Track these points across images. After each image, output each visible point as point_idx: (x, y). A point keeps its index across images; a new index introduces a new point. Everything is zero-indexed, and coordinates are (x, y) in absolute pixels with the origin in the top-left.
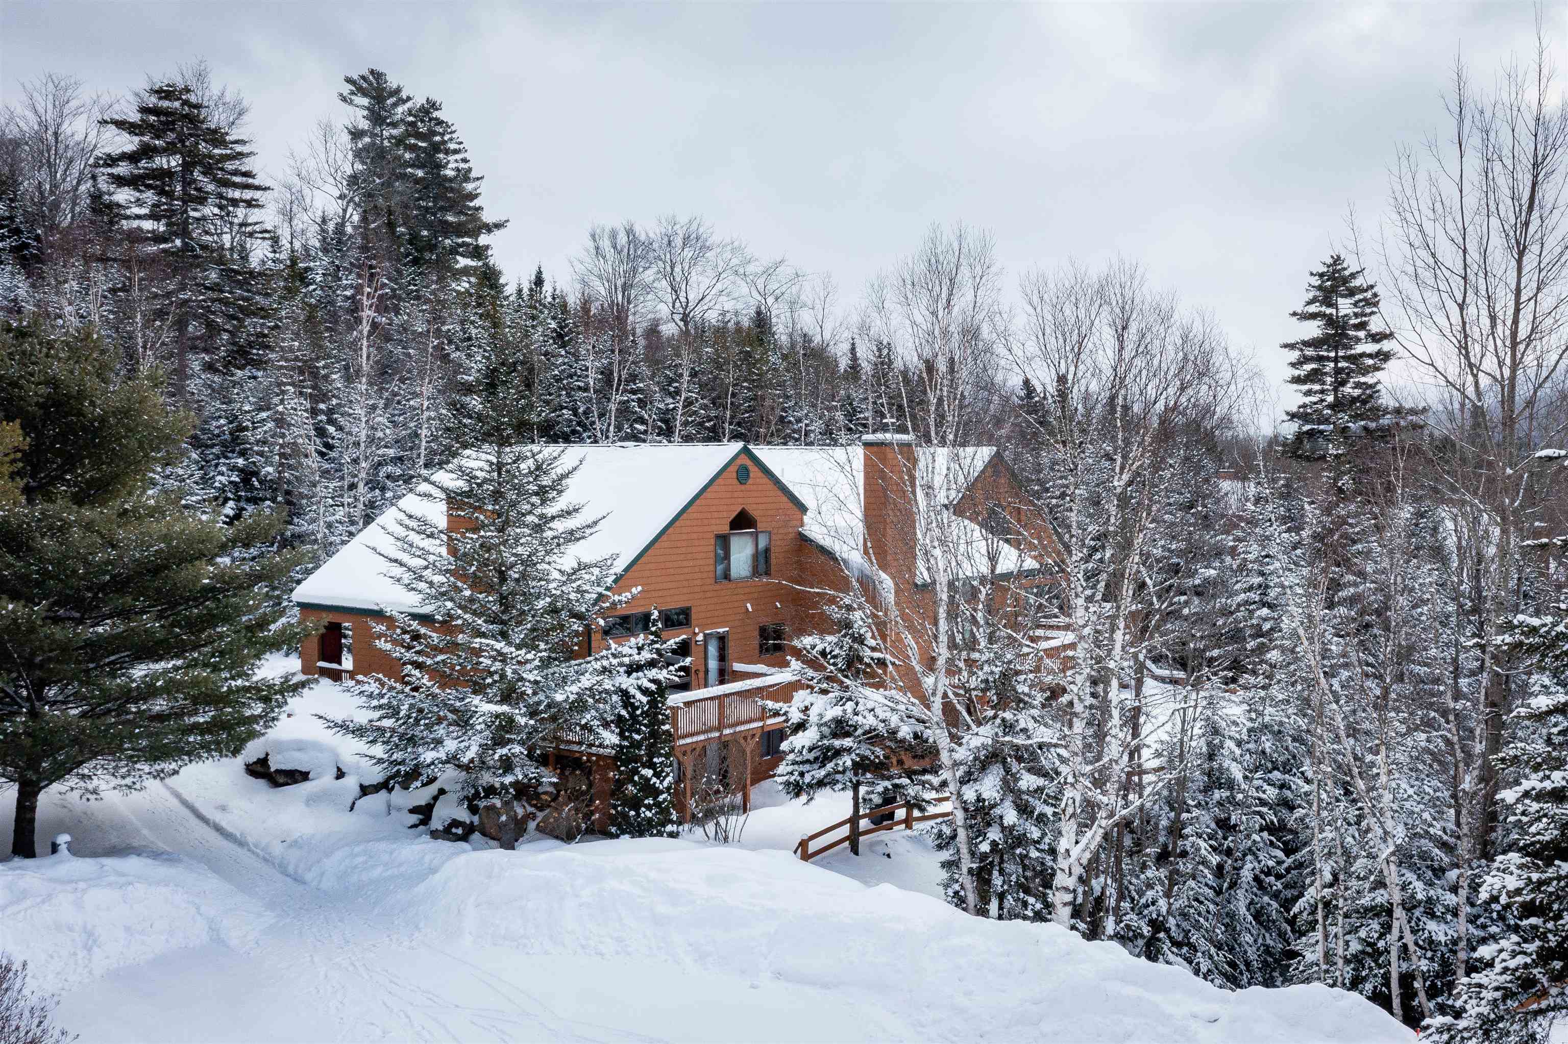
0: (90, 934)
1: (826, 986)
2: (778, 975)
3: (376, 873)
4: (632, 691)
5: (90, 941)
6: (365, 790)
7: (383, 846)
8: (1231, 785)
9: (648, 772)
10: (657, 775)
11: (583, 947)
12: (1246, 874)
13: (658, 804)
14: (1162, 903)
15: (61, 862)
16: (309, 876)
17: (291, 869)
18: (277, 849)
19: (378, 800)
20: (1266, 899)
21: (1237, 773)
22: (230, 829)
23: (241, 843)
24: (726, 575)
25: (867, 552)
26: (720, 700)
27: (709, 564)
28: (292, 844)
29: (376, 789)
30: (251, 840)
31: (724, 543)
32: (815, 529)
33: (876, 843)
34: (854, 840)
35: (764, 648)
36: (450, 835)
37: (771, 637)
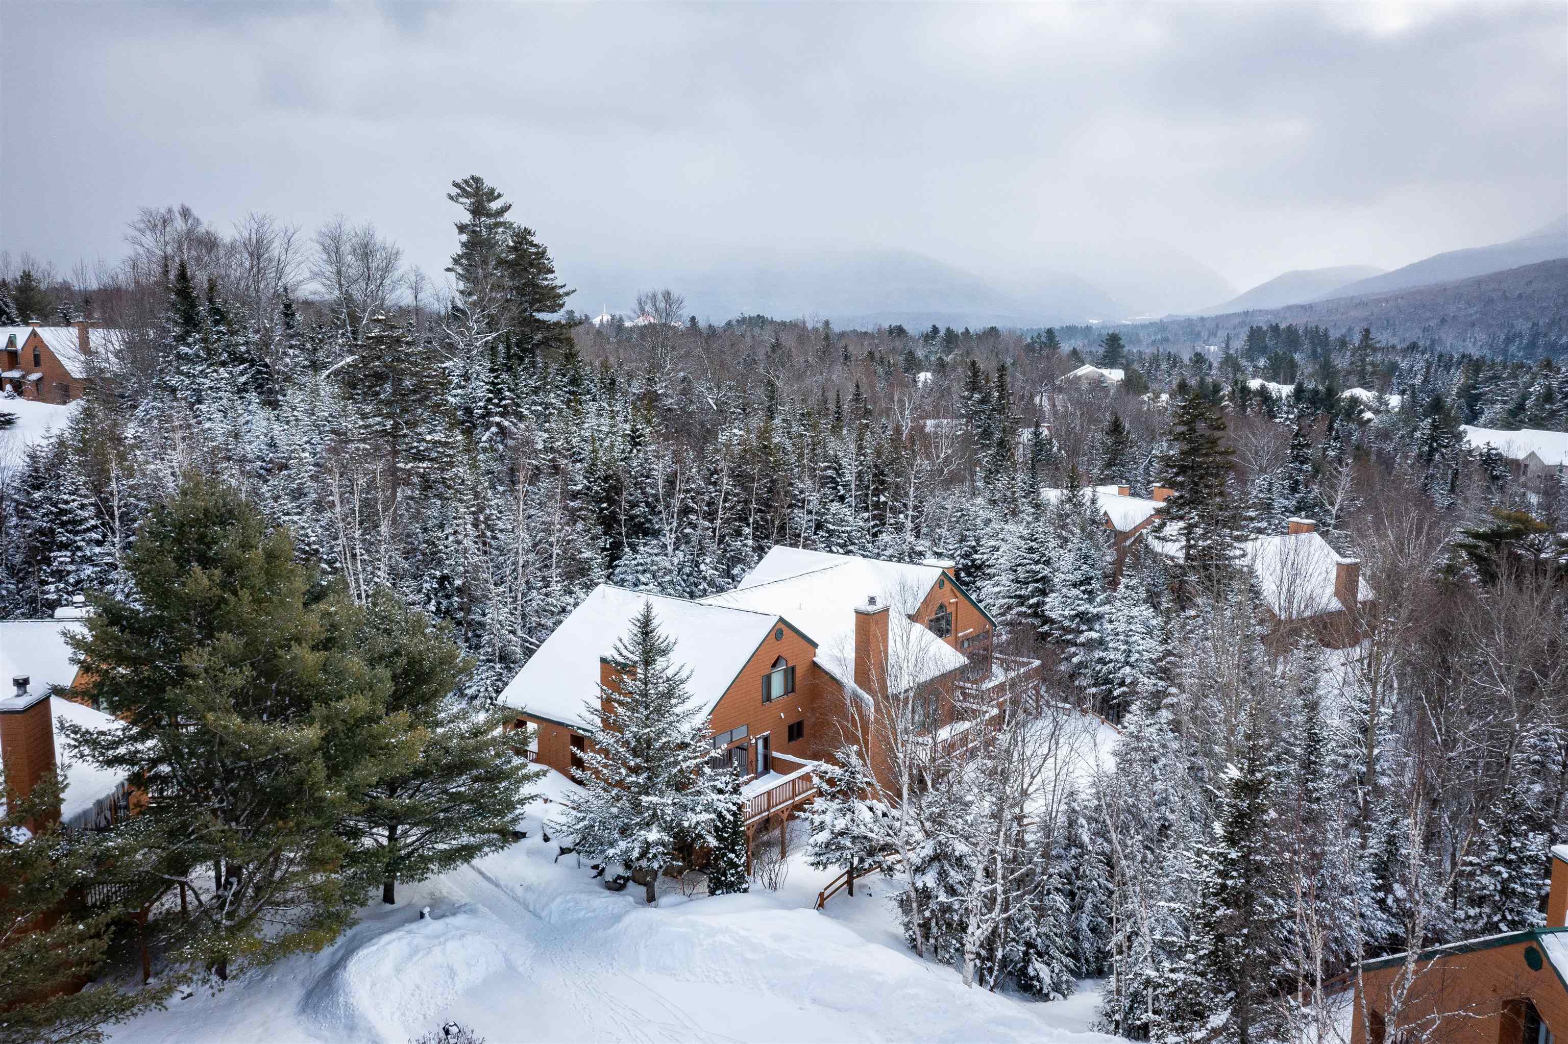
0: (452, 970)
1: (839, 1010)
2: (814, 1001)
3: (581, 914)
4: (725, 813)
5: (452, 972)
6: (563, 851)
7: (583, 896)
8: (1082, 846)
9: (732, 856)
10: (737, 856)
11: (707, 977)
12: (1088, 905)
13: (737, 873)
14: (1033, 931)
15: (426, 925)
16: (543, 914)
17: (531, 908)
18: (520, 892)
19: (572, 858)
20: (1100, 919)
21: (1086, 838)
22: (489, 875)
23: (497, 885)
24: (769, 699)
25: (856, 682)
26: (769, 793)
27: (758, 695)
28: (528, 888)
29: (569, 851)
30: (502, 883)
31: (768, 679)
32: (823, 658)
33: (863, 886)
34: (850, 883)
35: (791, 738)
36: (617, 886)
37: (795, 731)
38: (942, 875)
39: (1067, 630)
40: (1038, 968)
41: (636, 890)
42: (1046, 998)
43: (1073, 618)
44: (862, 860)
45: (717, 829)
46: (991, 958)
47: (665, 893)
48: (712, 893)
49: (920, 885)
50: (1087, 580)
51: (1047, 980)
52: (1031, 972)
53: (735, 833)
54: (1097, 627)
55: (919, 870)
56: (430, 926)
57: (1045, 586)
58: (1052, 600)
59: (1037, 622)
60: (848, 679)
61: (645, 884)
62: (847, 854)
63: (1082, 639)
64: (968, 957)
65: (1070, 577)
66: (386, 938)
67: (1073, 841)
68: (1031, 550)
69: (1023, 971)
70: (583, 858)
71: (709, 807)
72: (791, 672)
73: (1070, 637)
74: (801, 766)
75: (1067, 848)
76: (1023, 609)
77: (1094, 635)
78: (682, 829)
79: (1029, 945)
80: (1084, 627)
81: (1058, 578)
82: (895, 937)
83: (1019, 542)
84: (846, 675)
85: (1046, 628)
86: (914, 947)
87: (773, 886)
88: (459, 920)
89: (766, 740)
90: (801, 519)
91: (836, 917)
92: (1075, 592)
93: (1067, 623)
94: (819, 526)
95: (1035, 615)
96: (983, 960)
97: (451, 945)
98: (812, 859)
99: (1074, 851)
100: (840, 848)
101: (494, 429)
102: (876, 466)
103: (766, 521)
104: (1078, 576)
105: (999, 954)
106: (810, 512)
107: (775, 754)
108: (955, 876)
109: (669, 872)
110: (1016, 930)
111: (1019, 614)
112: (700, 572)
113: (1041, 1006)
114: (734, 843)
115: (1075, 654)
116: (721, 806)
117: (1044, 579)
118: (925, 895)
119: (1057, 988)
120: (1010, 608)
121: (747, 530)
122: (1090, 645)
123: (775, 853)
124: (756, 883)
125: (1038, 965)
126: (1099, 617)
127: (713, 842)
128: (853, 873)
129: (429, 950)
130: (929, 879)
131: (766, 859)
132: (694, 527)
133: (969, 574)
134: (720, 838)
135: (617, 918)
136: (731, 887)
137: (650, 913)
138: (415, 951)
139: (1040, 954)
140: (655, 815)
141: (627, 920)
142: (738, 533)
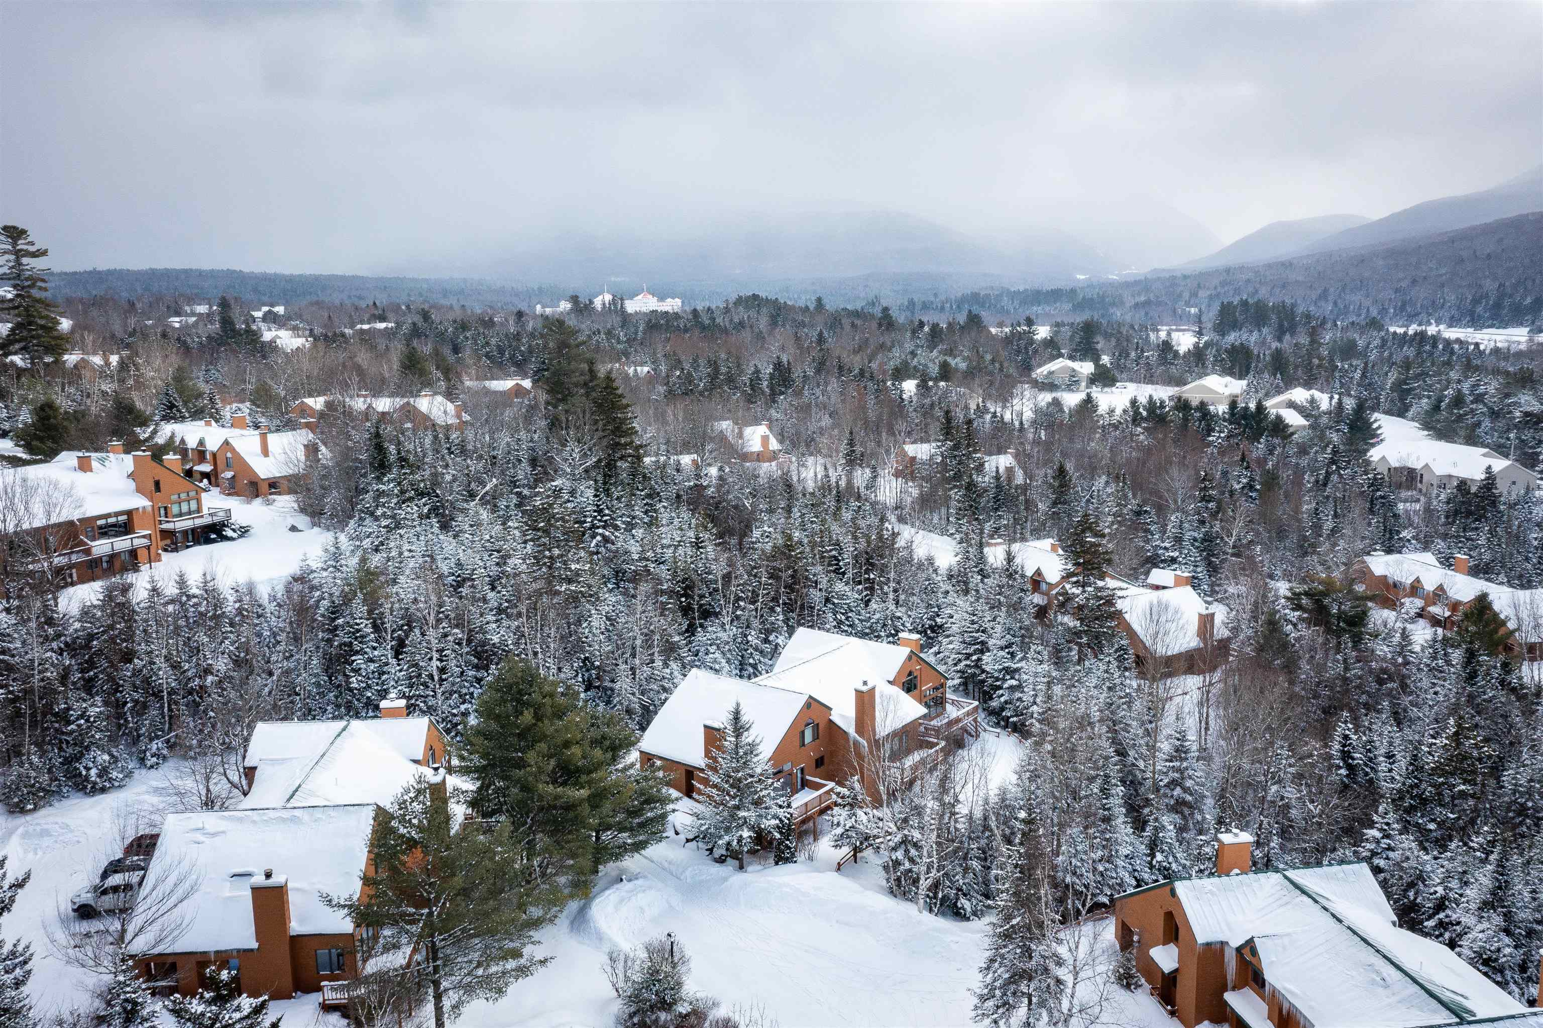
0: (642, 909)
2: (838, 922)
3: (704, 877)
4: (783, 818)
6: (688, 841)
9: (788, 842)
10: (791, 842)
11: (779, 911)
13: (791, 852)
14: (961, 882)
16: (682, 877)
18: (666, 865)
19: (693, 844)
23: (654, 863)
24: (803, 745)
25: (857, 732)
26: (806, 804)
27: (797, 743)
28: (670, 863)
29: (692, 840)
30: (655, 859)
31: (803, 733)
32: (835, 717)
33: (862, 857)
34: (855, 856)
35: (817, 766)
36: (721, 860)
37: (819, 762)
38: (907, 851)
39: (997, 679)
40: (964, 903)
41: (732, 863)
42: (968, 919)
43: (1000, 671)
44: (861, 843)
45: (778, 827)
46: (935, 897)
47: (750, 864)
48: (777, 863)
49: (894, 858)
50: (1009, 645)
51: (969, 909)
52: (959, 905)
53: (789, 829)
54: (1017, 677)
55: (894, 849)
56: (626, 886)
57: (984, 648)
58: (987, 657)
59: (977, 672)
60: (851, 730)
61: (737, 859)
62: (853, 840)
63: (1006, 686)
64: (921, 897)
65: (999, 643)
66: (608, 892)
67: (986, 827)
68: (973, 622)
69: (955, 904)
70: (701, 844)
71: (775, 817)
72: (816, 727)
73: (998, 683)
74: (825, 785)
75: (983, 832)
76: (968, 662)
77: (1014, 682)
78: (760, 828)
79: (959, 889)
80: (1008, 677)
81: (991, 642)
82: (882, 887)
83: (966, 616)
84: (850, 727)
85: (984, 676)
86: (892, 892)
87: (811, 858)
88: (640, 882)
89: (802, 770)
90: (816, 596)
91: (847, 876)
92: (1002, 653)
93: (996, 674)
94: (827, 600)
95: (977, 666)
96: (931, 898)
97: (640, 895)
98: (833, 844)
99: (987, 834)
100: (848, 837)
101: (599, 538)
102: (867, 553)
103: (790, 599)
104: (1003, 643)
105: (940, 895)
106: (820, 590)
107: (808, 778)
108: (913, 852)
109: (752, 852)
110: (951, 881)
111: (966, 665)
112: (748, 642)
113: (965, 924)
114: (789, 835)
115: (1002, 695)
116: (781, 815)
117: (983, 643)
118: (897, 863)
119: (975, 913)
120: (960, 660)
121: (778, 609)
122: (1012, 688)
123: (811, 839)
124: (801, 857)
125: (963, 901)
126: (1017, 670)
127: (778, 836)
128: (856, 850)
129: (630, 898)
130: (899, 855)
131: (806, 842)
132: (743, 610)
133: (933, 631)
134: (781, 833)
135: (725, 879)
136: (787, 860)
137: (740, 877)
138: (622, 900)
139: (965, 895)
140: (746, 822)
141: (731, 880)
142: (772, 609)
